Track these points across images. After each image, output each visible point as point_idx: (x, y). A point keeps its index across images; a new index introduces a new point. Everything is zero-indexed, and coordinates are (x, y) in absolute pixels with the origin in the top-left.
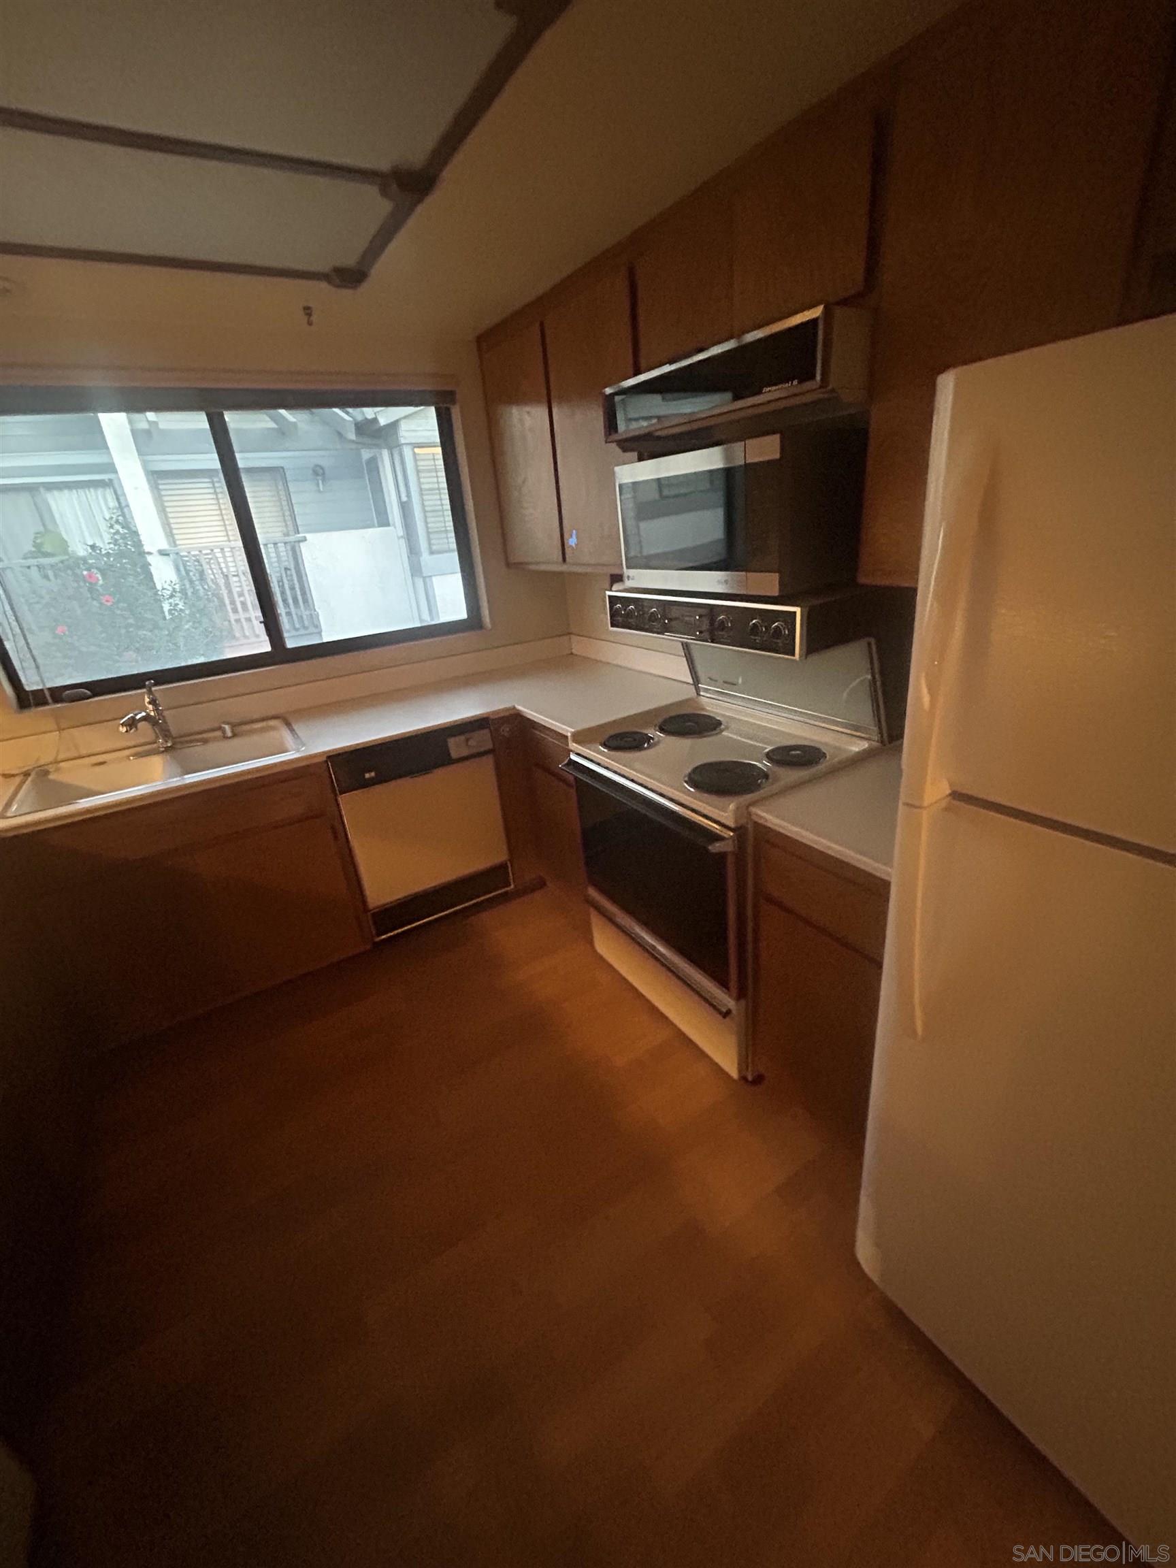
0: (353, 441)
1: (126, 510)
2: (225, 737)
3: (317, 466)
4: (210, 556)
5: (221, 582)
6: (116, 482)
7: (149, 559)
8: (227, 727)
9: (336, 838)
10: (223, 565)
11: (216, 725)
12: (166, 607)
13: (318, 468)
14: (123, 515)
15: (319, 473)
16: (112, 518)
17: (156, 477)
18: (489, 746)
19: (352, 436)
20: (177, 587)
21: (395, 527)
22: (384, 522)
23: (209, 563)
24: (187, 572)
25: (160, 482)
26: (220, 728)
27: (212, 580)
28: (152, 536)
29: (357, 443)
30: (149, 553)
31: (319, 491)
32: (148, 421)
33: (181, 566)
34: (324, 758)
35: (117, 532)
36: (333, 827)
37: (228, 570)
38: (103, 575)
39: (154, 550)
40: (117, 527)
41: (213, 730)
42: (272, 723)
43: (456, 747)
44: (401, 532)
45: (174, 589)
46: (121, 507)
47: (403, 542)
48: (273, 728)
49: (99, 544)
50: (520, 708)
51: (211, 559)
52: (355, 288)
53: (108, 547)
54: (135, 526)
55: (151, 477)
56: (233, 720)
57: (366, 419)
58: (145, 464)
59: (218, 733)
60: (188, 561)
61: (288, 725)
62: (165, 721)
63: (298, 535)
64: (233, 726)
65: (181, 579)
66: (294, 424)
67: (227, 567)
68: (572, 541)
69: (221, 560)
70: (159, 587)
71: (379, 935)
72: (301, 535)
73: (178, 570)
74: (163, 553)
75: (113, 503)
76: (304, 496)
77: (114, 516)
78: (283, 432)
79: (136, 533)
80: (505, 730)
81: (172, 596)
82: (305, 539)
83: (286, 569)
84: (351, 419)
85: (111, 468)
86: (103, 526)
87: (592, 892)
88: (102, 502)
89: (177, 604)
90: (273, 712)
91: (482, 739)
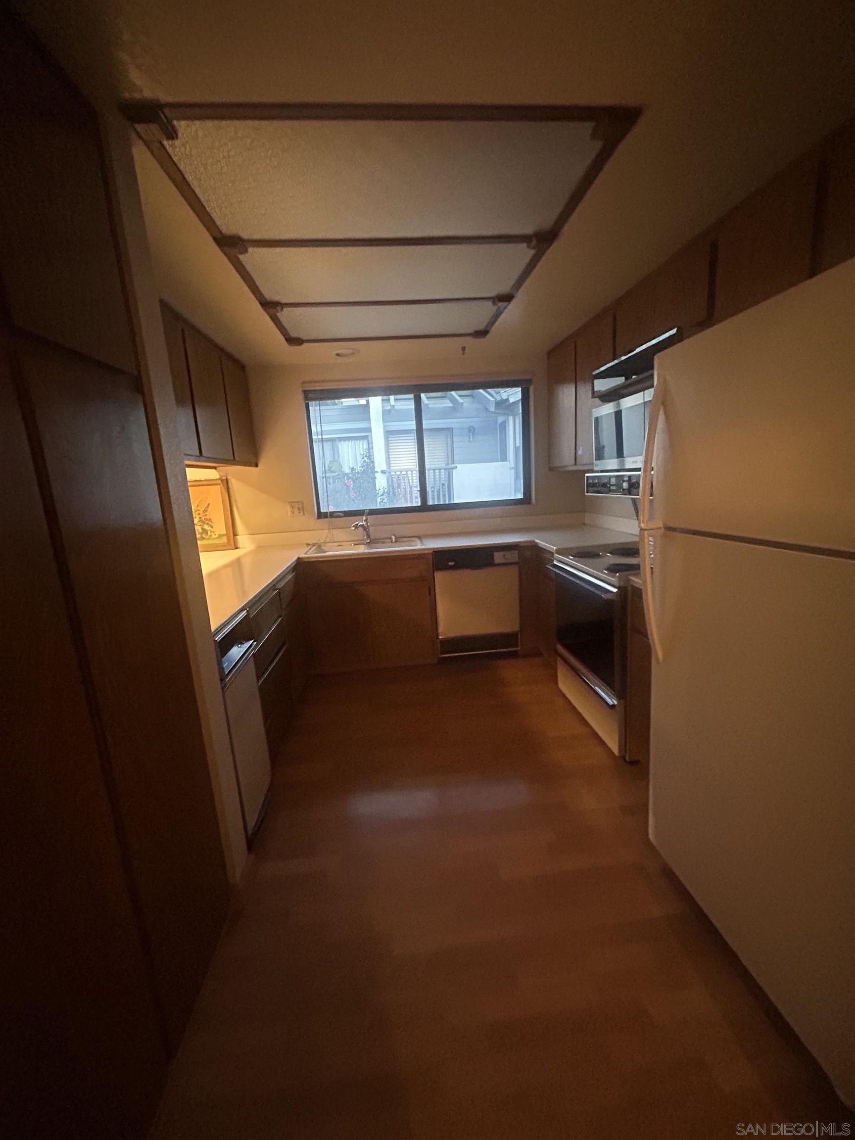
0: (492, 412)
1: (371, 450)
2: (392, 542)
3: (471, 427)
4: (405, 476)
5: (408, 490)
6: (369, 438)
7: (376, 475)
8: (393, 537)
9: (430, 593)
10: (411, 481)
11: (389, 536)
12: (379, 500)
13: (471, 428)
14: (369, 452)
15: (471, 430)
16: (364, 454)
17: (388, 434)
18: (517, 560)
19: (492, 409)
20: (386, 490)
21: (510, 462)
22: (504, 458)
23: (404, 480)
24: (392, 483)
25: (390, 436)
26: (391, 538)
27: (403, 488)
28: (380, 463)
29: (495, 413)
30: (377, 472)
31: (470, 441)
32: (390, 405)
33: (390, 480)
34: (431, 551)
35: (365, 461)
36: (429, 588)
37: (413, 484)
38: (354, 482)
39: (379, 471)
40: (365, 459)
41: (387, 538)
42: (413, 539)
43: (498, 557)
44: (513, 465)
45: (384, 491)
46: (369, 449)
47: (513, 471)
48: (413, 541)
49: (355, 467)
50: (536, 541)
51: (405, 477)
52: (484, 338)
53: (359, 469)
54: (373, 458)
55: (386, 434)
56: (397, 535)
57: (502, 399)
58: (384, 426)
59: (390, 540)
60: (394, 478)
61: (420, 540)
62: (369, 530)
63: (453, 465)
64: (396, 538)
65: (389, 485)
66: (462, 404)
67: (413, 482)
68: (580, 452)
69: (410, 478)
70: (377, 489)
71: (442, 653)
72: (455, 465)
73: (388, 482)
74: (383, 472)
75: (366, 446)
76: (460, 445)
77: (365, 453)
78: (456, 407)
79: (373, 462)
80: (528, 554)
81: (382, 495)
82: (456, 467)
83: (443, 485)
84: (493, 400)
85: (369, 430)
86: (359, 458)
87: (560, 648)
88: (362, 446)
89: (384, 499)
90: (416, 535)
91: (513, 556)
